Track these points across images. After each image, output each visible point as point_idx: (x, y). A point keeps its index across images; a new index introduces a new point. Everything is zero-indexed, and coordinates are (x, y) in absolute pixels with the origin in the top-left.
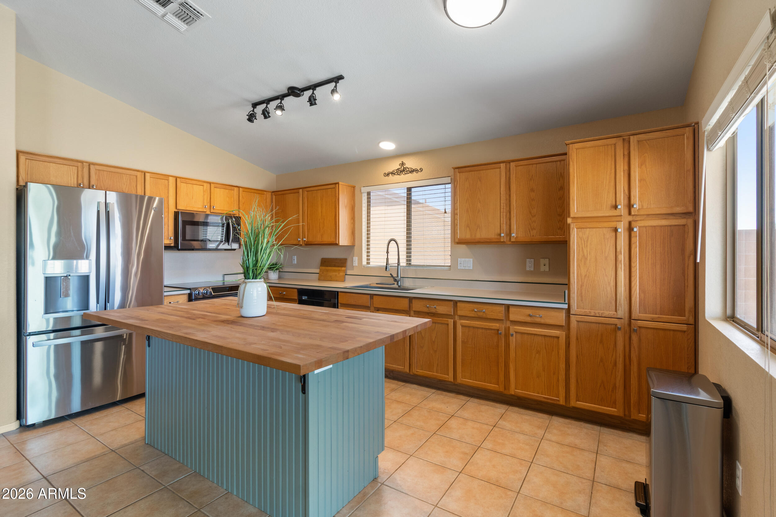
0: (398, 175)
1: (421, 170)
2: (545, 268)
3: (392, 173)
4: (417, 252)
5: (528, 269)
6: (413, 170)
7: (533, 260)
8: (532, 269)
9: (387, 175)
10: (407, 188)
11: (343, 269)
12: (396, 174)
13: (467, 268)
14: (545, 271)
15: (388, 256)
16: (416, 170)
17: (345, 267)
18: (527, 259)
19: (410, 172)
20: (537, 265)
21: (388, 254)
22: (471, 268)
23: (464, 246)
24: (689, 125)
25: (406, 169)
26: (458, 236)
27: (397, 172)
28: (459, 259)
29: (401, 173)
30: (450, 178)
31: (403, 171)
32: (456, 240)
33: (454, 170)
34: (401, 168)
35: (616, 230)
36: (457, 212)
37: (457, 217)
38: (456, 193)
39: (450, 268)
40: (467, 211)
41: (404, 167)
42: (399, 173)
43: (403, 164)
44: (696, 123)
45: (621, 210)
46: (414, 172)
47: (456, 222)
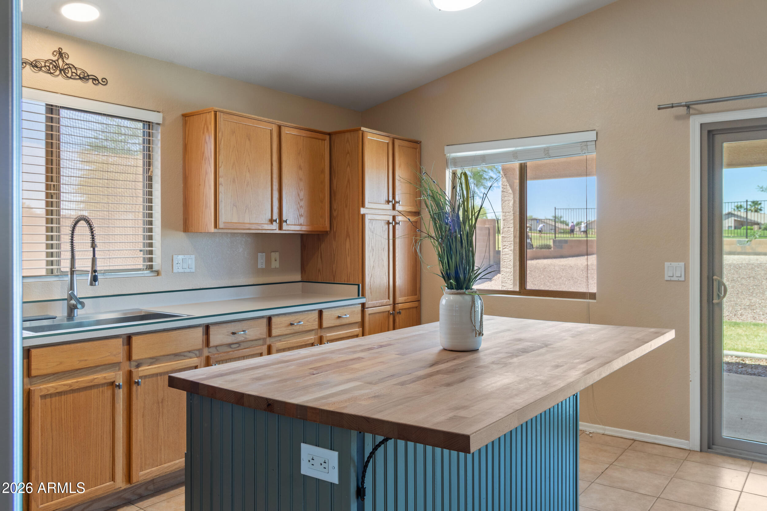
0: (49, 75)
1: (105, 82)
2: (275, 264)
4: (79, 244)
6: (88, 76)
7: (264, 254)
8: (264, 267)
10: (47, 105)
12: (45, 69)
13: (187, 270)
14: (276, 268)
15: (96, 252)
16: (95, 80)
18: (259, 254)
19: (80, 78)
20: (268, 261)
22: (193, 270)
23: (182, 234)
24: (418, 142)
25: (70, 67)
26: (223, 218)
27: (47, 68)
28: (175, 257)
29: (58, 72)
30: (161, 115)
31: (63, 70)
32: (221, 225)
33: (215, 113)
34: (58, 60)
35: (389, 223)
36: (221, 180)
37: (221, 189)
38: (219, 151)
39: (158, 273)
40: (234, 181)
41: (63, 61)
42: (52, 71)
43: (61, 54)
44: (421, 142)
45: (390, 206)
46: (91, 81)
47: (221, 196)
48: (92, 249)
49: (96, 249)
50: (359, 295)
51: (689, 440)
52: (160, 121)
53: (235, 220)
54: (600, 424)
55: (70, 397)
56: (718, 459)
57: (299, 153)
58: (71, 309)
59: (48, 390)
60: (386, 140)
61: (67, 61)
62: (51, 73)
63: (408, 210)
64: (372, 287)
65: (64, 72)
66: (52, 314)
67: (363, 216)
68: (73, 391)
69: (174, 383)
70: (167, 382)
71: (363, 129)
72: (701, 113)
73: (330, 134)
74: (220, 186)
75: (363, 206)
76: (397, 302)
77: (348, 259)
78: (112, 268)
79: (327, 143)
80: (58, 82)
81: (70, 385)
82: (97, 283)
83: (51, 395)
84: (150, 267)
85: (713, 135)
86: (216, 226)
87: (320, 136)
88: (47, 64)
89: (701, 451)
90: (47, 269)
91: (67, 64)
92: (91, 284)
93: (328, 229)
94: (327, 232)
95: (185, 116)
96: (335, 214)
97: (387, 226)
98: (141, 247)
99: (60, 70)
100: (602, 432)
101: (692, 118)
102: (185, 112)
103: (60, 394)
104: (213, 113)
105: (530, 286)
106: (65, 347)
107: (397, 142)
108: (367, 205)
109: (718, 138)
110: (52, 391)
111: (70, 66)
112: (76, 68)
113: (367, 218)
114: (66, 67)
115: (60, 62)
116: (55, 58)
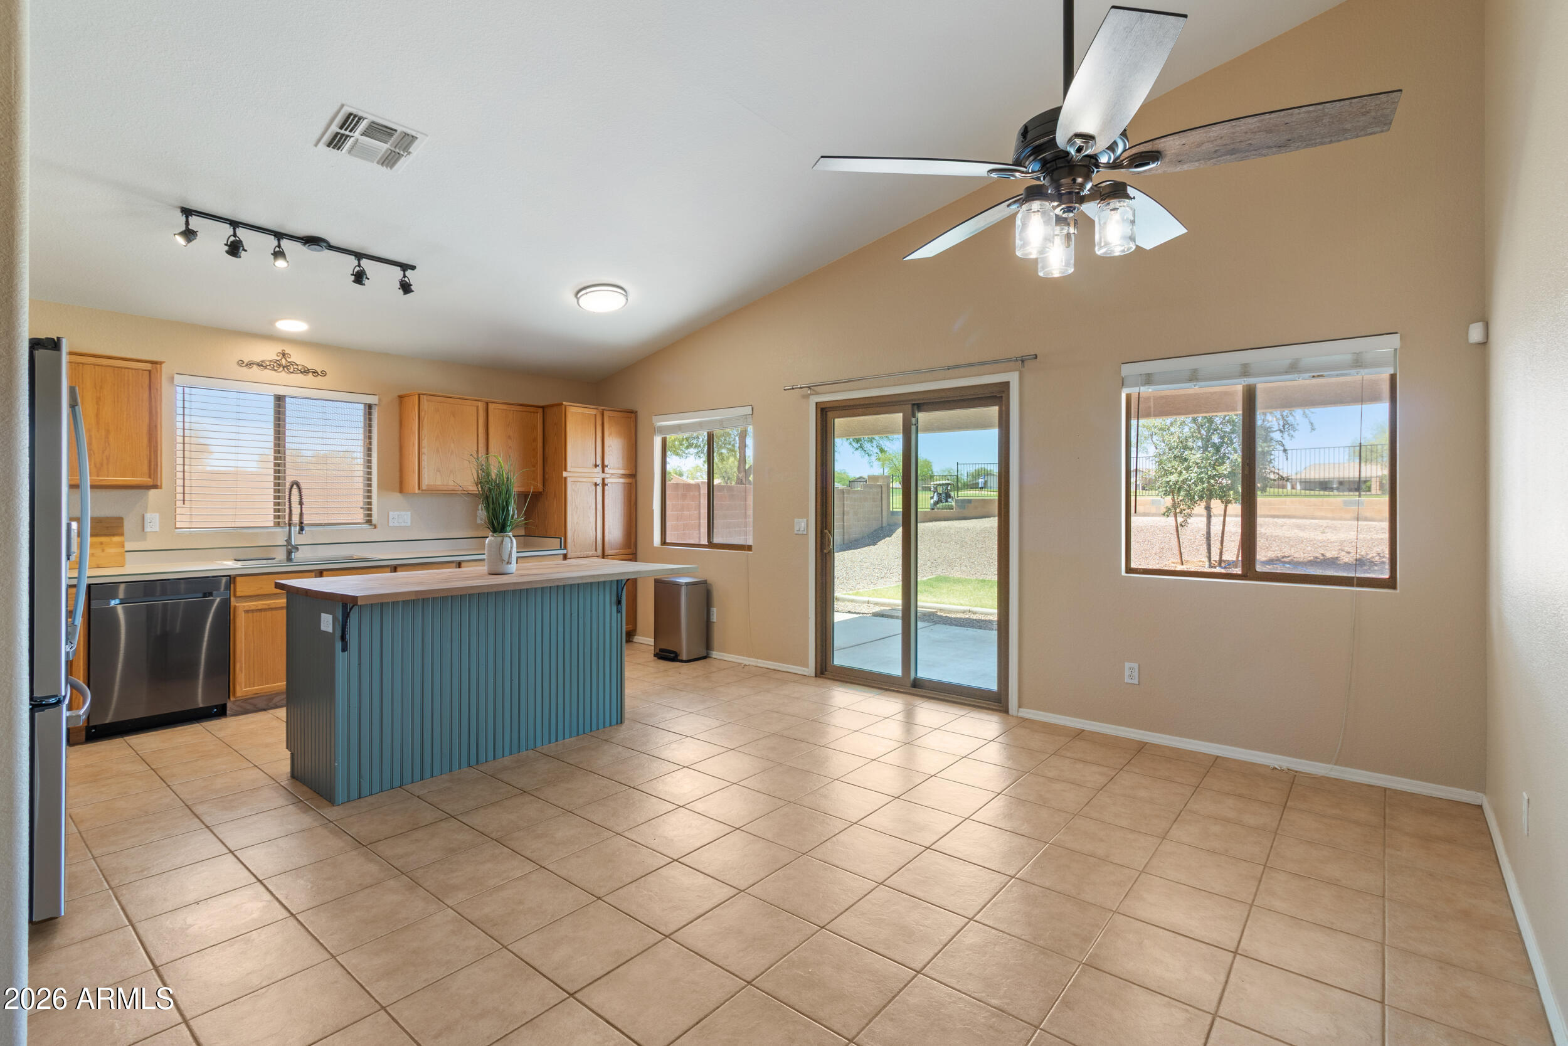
0: (273, 371)
1: (324, 373)
3: (261, 365)
5: (479, 521)
6: (308, 370)
9: (247, 365)
10: (274, 395)
11: (116, 539)
12: (268, 367)
13: (403, 524)
16: (314, 372)
17: (122, 534)
19: (301, 372)
21: (301, 506)
22: (409, 524)
23: (399, 494)
24: (632, 412)
25: (292, 365)
26: (426, 482)
27: (272, 366)
28: (391, 513)
29: (281, 369)
30: (377, 397)
31: (285, 367)
32: (424, 487)
33: (419, 395)
34: (281, 360)
35: (596, 485)
36: (424, 450)
37: (424, 458)
38: (422, 427)
39: (375, 527)
40: (438, 451)
41: (286, 360)
42: (276, 368)
43: (284, 355)
44: (636, 412)
45: (599, 469)
46: (311, 374)
47: (424, 463)
48: (299, 506)
49: (303, 506)
50: (561, 547)
51: (808, 668)
52: (377, 403)
53: (439, 483)
54: (753, 658)
55: (269, 614)
56: (829, 682)
57: (508, 425)
58: (289, 553)
59: (250, 607)
60: (594, 412)
61: (289, 360)
62: (275, 370)
63: (622, 473)
64: (575, 540)
65: (288, 369)
66: (274, 557)
67: (565, 478)
68: (272, 609)
69: (279, 586)
70: (274, 586)
71: (564, 403)
72: (817, 394)
73: (543, 407)
74: (423, 456)
75: (566, 470)
76: (606, 554)
77: (556, 516)
78: (330, 522)
79: (540, 416)
80: (282, 376)
81: (269, 605)
82: (304, 532)
83: (253, 611)
84: (369, 522)
85: (826, 412)
86: (419, 488)
87: (532, 409)
88: (272, 363)
89: (816, 676)
90: (274, 522)
91: (289, 362)
92: (299, 533)
93: (541, 490)
94: (541, 492)
95: (401, 397)
96: (547, 476)
97: (594, 487)
98: (361, 505)
99: (284, 367)
100: (754, 664)
101: (811, 397)
102: (400, 394)
103: (260, 610)
104: (417, 396)
105: (717, 540)
106: (264, 576)
107: (606, 413)
108: (569, 469)
109: (830, 414)
110: (253, 608)
111: (291, 363)
112: (297, 365)
113: (569, 480)
114: (288, 364)
115: (284, 360)
116: (278, 358)
